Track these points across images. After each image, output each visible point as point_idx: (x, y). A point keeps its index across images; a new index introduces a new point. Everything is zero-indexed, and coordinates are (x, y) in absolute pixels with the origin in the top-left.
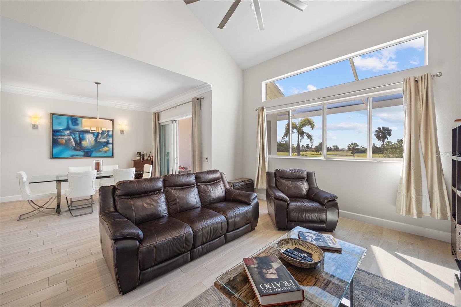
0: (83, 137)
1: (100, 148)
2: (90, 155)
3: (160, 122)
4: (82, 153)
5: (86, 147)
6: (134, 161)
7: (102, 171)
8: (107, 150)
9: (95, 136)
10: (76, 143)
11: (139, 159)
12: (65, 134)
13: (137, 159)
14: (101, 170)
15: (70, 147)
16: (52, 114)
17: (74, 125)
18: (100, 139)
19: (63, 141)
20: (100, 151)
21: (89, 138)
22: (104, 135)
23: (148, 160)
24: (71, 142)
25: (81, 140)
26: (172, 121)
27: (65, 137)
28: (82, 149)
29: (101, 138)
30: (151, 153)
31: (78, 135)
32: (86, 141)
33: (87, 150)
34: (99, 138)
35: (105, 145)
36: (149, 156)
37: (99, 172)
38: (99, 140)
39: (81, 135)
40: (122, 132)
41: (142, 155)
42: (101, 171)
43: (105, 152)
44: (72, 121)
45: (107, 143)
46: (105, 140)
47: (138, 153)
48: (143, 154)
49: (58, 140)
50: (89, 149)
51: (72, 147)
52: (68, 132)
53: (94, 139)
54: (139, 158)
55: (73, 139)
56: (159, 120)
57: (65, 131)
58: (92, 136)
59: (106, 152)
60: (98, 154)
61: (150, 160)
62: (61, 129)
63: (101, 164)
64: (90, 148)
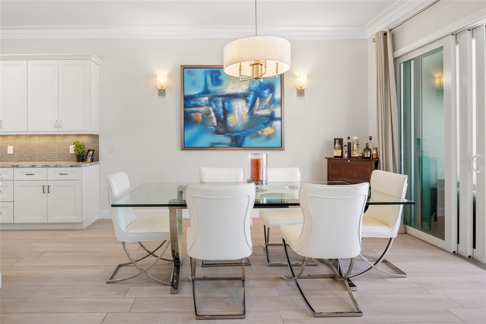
0: (229, 106)
1: (259, 130)
2: (242, 144)
3: (400, 52)
4: (228, 140)
5: (234, 127)
6: (329, 159)
7: (266, 184)
8: (271, 134)
9: (250, 104)
10: (218, 120)
11: (340, 155)
12: (202, 102)
13: (335, 155)
14: (264, 180)
15: (210, 128)
16: (184, 68)
17: (214, 85)
18: (258, 111)
19: (199, 116)
20: (259, 136)
21: (238, 109)
22: (265, 101)
23: (363, 157)
24: (211, 118)
25: (226, 112)
26: (456, 34)
27: (202, 109)
28: (228, 132)
29: (260, 108)
30: (371, 139)
31: (221, 105)
32: (235, 114)
33: (237, 134)
34: (257, 107)
35: (268, 123)
36: (367, 149)
37: (259, 186)
38: (256, 113)
39: (226, 103)
40: (301, 92)
41: (347, 144)
42: (264, 184)
43: (267, 137)
44: (212, 77)
45: (272, 118)
46: (267, 112)
47: (337, 141)
48: (349, 144)
49: (192, 114)
50: (240, 132)
51: (212, 127)
52: (206, 98)
53: (247, 110)
54: (338, 153)
55: (214, 111)
56: (394, 50)
57: (201, 97)
58: (245, 104)
59: (269, 137)
60: (255, 143)
61: (369, 158)
62: (196, 93)
63: (265, 164)
64: (241, 129)
